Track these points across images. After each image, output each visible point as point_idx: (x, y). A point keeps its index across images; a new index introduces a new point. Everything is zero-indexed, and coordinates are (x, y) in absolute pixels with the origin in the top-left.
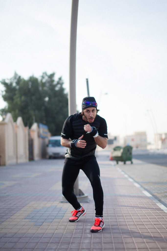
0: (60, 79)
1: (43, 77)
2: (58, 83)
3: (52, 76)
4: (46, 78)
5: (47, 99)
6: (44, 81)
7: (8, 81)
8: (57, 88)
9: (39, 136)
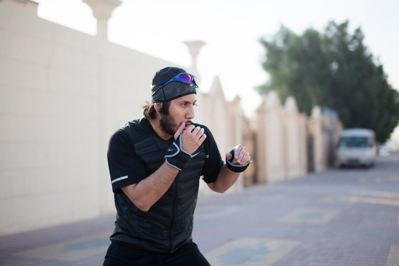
0: (358, 31)
1: (328, 29)
2: (354, 38)
3: (343, 27)
4: (334, 30)
5: (335, 66)
6: (330, 35)
7: (269, 40)
8: (352, 48)
9: (324, 129)
